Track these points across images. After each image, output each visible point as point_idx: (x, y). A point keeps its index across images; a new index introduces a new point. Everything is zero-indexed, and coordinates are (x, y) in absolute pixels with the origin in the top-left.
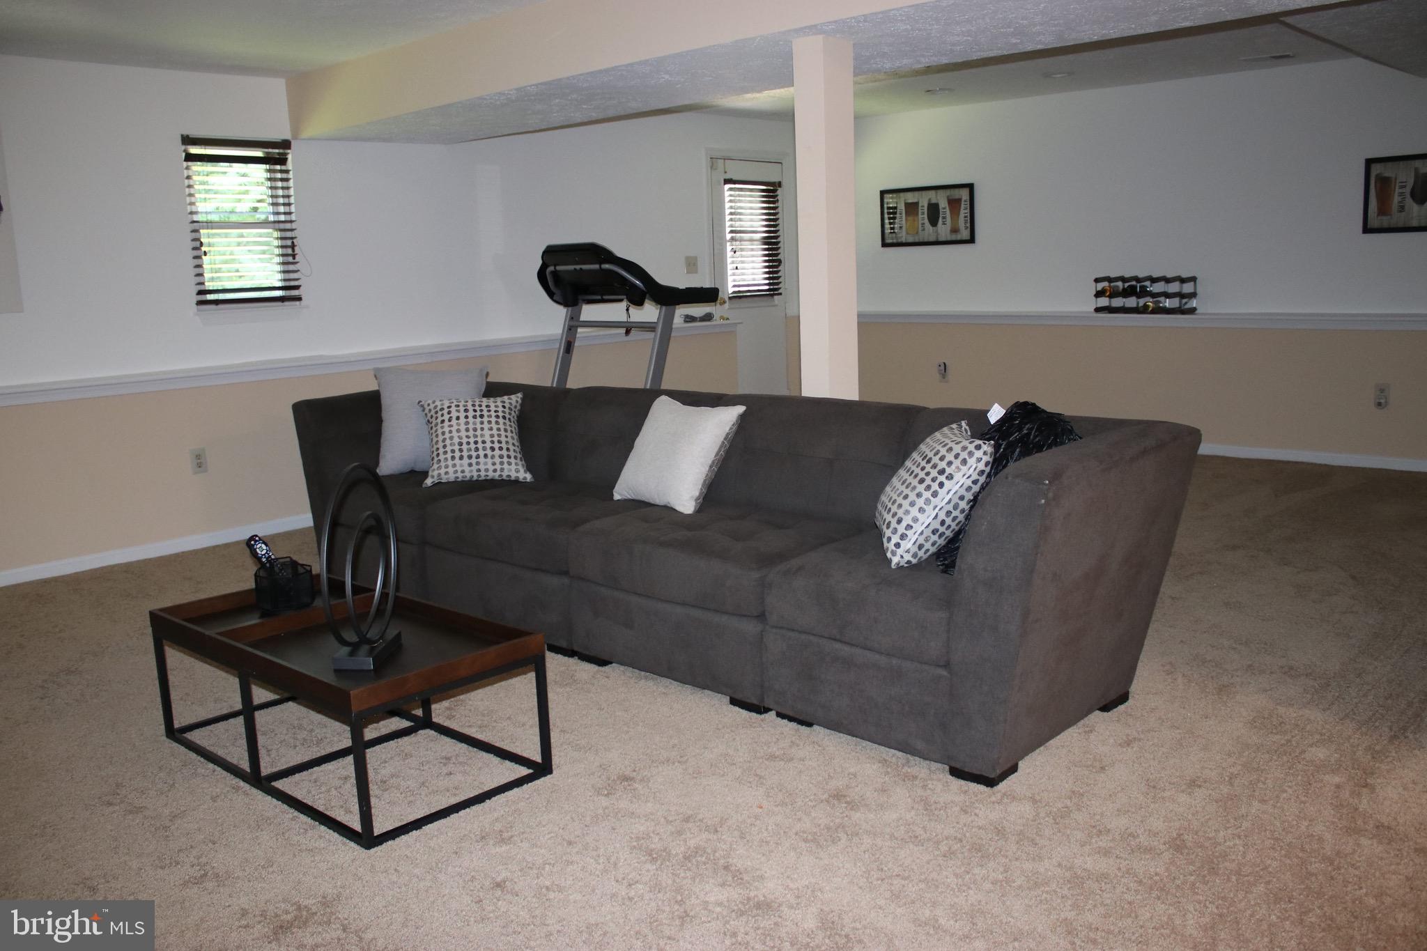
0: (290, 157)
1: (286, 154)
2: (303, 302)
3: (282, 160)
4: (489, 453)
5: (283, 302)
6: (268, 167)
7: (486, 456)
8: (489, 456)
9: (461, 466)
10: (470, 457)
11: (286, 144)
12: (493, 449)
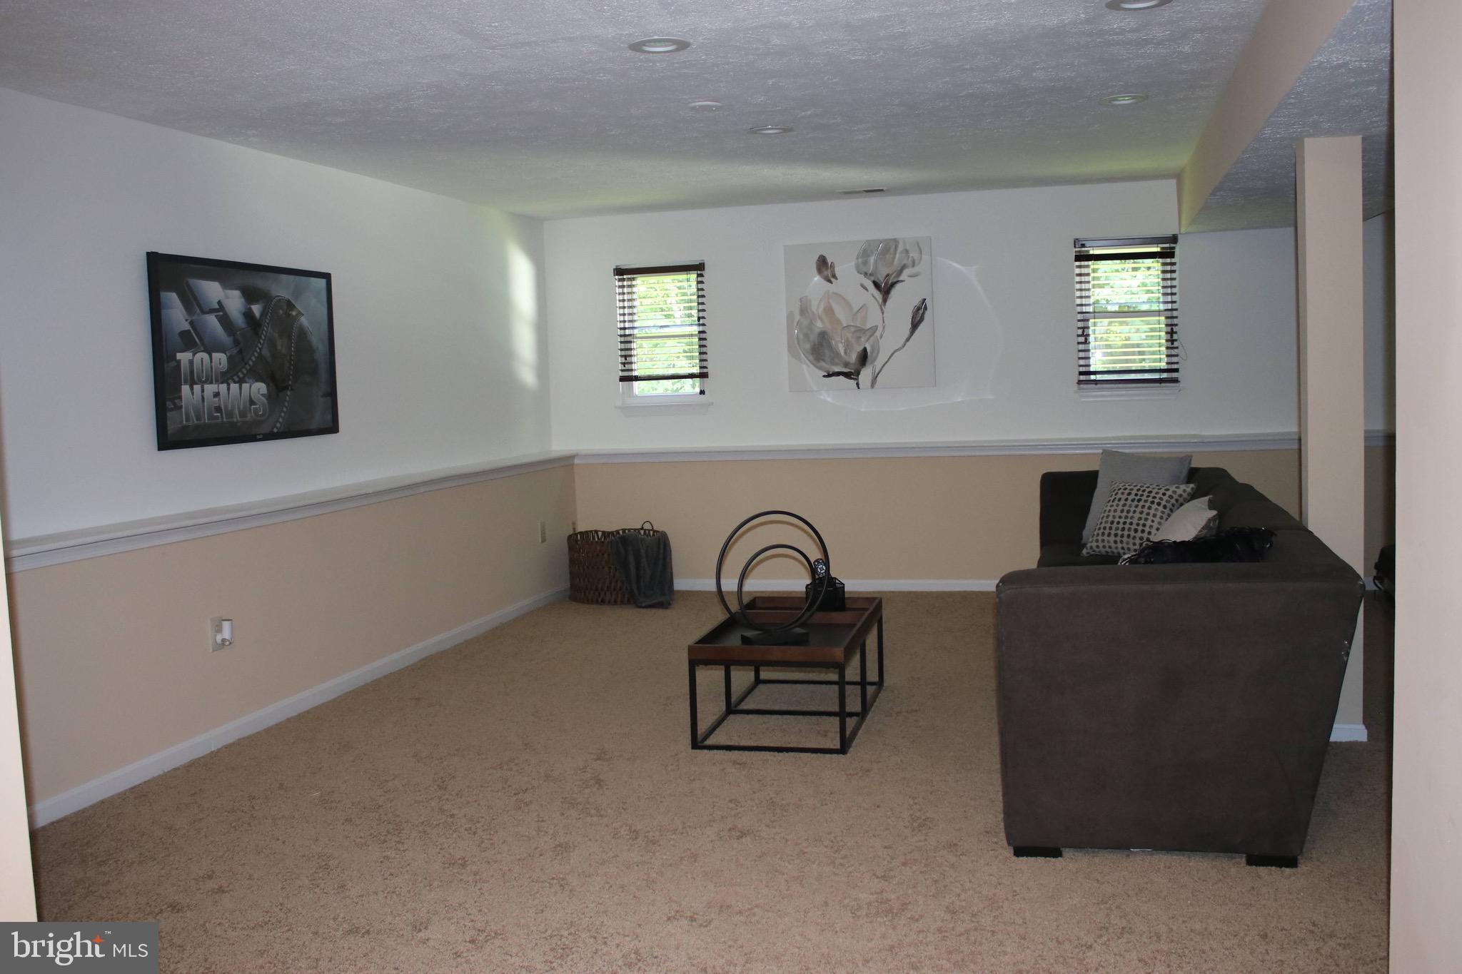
0: (1177, 251)
1: (1174, 248)
2: (1181, 385)
3: (1171, 255)
4: (1132, 533)
5: (1160, 383)
6: (1161, 260)
7: (1129, 536)
8: (1132, 537)
9: (1108, 542)
10: (1116, 535)
11: (1174, 239)
12: (1136, 531)
